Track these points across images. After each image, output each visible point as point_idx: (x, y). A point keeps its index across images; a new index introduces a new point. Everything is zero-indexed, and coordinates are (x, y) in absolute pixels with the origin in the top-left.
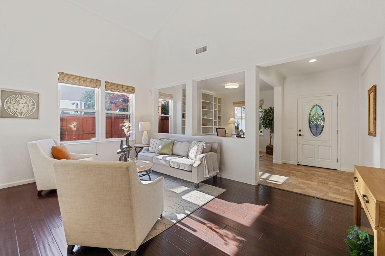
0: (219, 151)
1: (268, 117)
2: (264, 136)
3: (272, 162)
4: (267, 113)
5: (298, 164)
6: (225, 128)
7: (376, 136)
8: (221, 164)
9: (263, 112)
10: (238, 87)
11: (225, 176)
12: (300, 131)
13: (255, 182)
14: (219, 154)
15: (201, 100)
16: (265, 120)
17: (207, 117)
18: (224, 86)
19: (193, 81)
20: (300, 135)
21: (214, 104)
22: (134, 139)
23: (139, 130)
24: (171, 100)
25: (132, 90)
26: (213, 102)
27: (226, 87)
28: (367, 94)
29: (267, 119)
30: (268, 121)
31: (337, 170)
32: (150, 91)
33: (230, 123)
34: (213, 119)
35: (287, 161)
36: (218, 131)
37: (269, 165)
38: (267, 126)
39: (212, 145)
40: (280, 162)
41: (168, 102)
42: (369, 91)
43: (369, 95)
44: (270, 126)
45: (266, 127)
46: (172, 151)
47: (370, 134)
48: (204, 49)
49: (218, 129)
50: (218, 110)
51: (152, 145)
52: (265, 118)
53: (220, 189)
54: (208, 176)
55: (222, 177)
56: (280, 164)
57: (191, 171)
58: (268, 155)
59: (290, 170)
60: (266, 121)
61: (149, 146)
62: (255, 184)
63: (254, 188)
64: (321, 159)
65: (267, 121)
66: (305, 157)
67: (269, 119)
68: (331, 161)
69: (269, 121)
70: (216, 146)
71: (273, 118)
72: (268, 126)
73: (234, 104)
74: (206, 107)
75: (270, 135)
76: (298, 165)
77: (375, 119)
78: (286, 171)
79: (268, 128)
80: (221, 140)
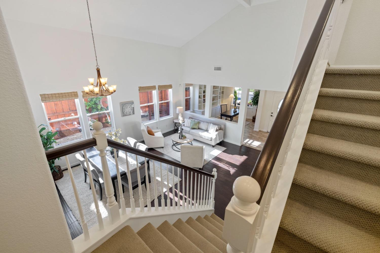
0: (224, 129)
2: (253, 109)
3: (253, 129)
6: (226, 105)
8: (225, 135)
11: (226, 140)
12: (272, 113)
14: (224, 131)
20: (272, 116)
24: (191, 87)
25: (170, 87)
32: (180, 85)
36: (222, 107)
37: (250, 132)
39: (221, 126)
40: (258, 130)
44: (256, 104)
45: (254, 105)
48: (219, 69)
51: (186, 122)
53: (224, 148)
54: (218, 142)
55: (224, 141)
56: (257, 132)
57: (211, 140)
59: (261, 136)
60: (255, 100)
61: (184, 122)
62: (240, 145)
63: (239, 148)
70: (223, 127)
76: (268, 132)
78: (258, 136)
80: (225, 123)
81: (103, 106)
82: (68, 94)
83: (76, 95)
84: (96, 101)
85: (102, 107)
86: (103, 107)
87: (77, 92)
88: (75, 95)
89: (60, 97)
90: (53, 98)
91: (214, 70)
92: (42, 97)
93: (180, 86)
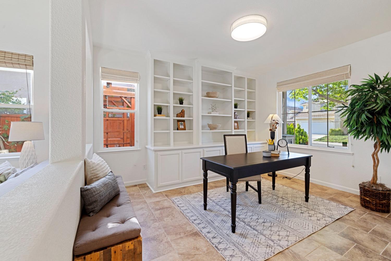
1: (365, 106)
2: (353, 154)
9: (349, 93)
15: (200, 81)
16: (356, 113)
17: (219, 114)
21: (233, 88)
24: (137, 83)
26: (231, 84)
29: (363, 111)
30: (367, 117)
34: (231, 117)
38: (363, 130)
44: (372, 131)
49: (227, 137)
50: (246, 100)
52: (357, 107)
58: (367, 215)
65: (364, 116)
69: (371, 116)
72: (365, 131)
73: (278, 86)
74: (215, 93)
75: (373, 156)
79: (366, 136)
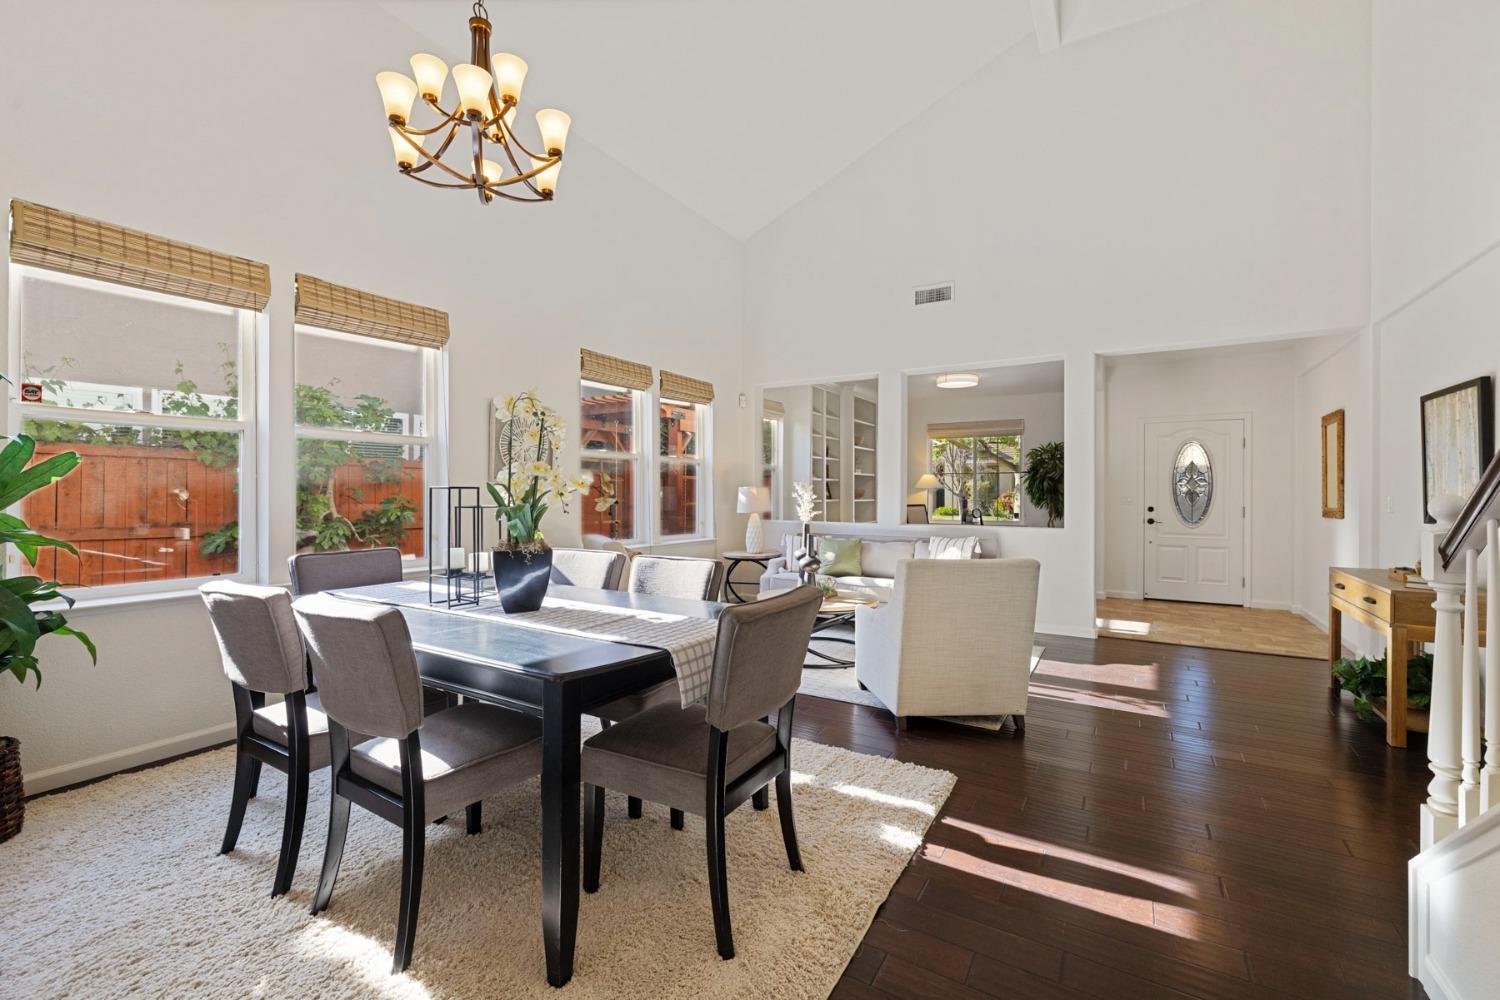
4: (1042, 462)
5: (1146, 596)
6: (924, 505)
7: (1343, 517)
10: (975, 384)
12: (1151, 509)
13: (1093, 631)
16: (1038, 480)
17: (862, 472)
18: (935, 383)
19: (903, 374)
20: (1151, 521)
22: (711, 536)
23: (739, 511)
24: (778, 420)
25: (705, 393)
27: (939, 385)
28: (1320, 424)
29: (1043, 479)
30: (1047, 485)
31: (1241, 606)
32: (742, 395)
33: (922, 489)
35: (1115, 592)
41: (768, 424)
42: (1326, 420)
43: (1325, 428)
46: (861, 564)
47: (1327, 514)
48: (939, 295)
51: (791, 554)
52: (1038, 475)
60: (1042, 482)
64: (1203, 580)
66: (1164, 578)
67: (1050, 478)
68: (1227, 584)
69: (1050, 484)
71: (1062, 475)
72: (1044, 500)
73: (929, 429)
74: (860, 438)
76: (1146, 599)
77: (1342, 482)
79: (1045, 505)
81: (338, 512)
82: (212, 262)
83: (255, 278)
84: (310, 472)
85: (330, 514)
86: (336, 515)
87: (265, 268)
88: (250, 278)
89: (152, 258)
90: (101, 249)
91: (916, 303)
92: (27, 219)
93: (743, 398)
